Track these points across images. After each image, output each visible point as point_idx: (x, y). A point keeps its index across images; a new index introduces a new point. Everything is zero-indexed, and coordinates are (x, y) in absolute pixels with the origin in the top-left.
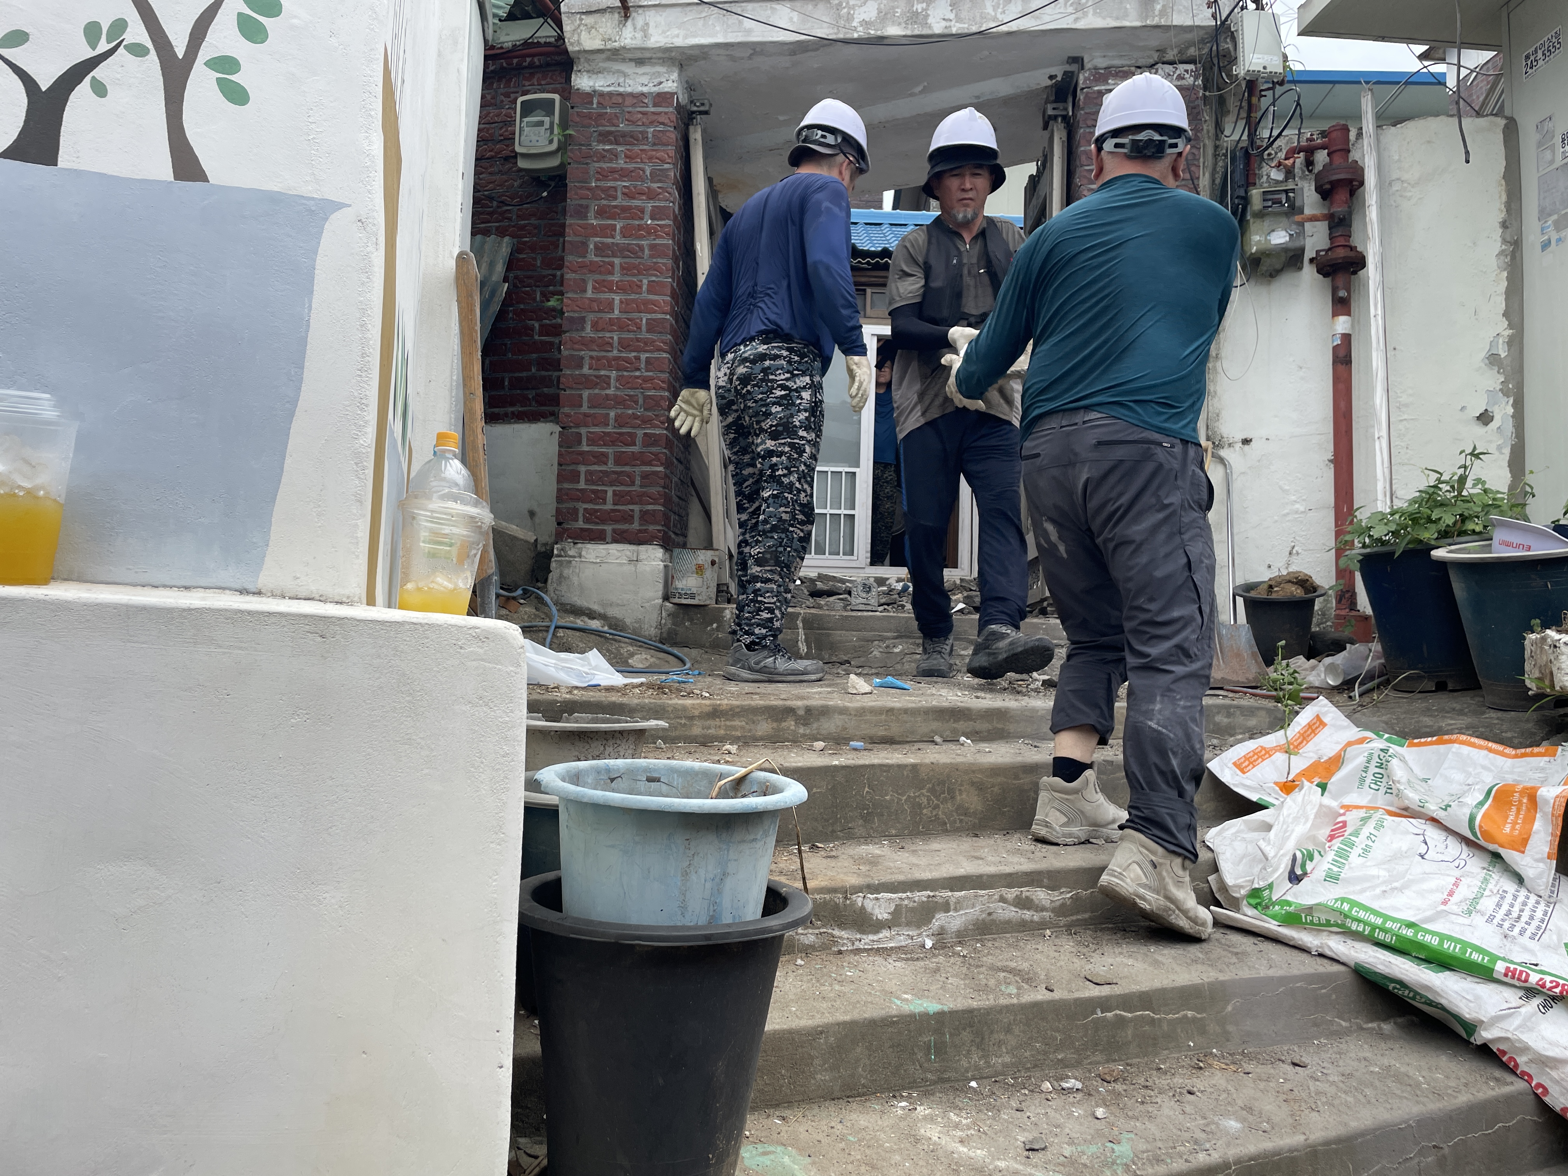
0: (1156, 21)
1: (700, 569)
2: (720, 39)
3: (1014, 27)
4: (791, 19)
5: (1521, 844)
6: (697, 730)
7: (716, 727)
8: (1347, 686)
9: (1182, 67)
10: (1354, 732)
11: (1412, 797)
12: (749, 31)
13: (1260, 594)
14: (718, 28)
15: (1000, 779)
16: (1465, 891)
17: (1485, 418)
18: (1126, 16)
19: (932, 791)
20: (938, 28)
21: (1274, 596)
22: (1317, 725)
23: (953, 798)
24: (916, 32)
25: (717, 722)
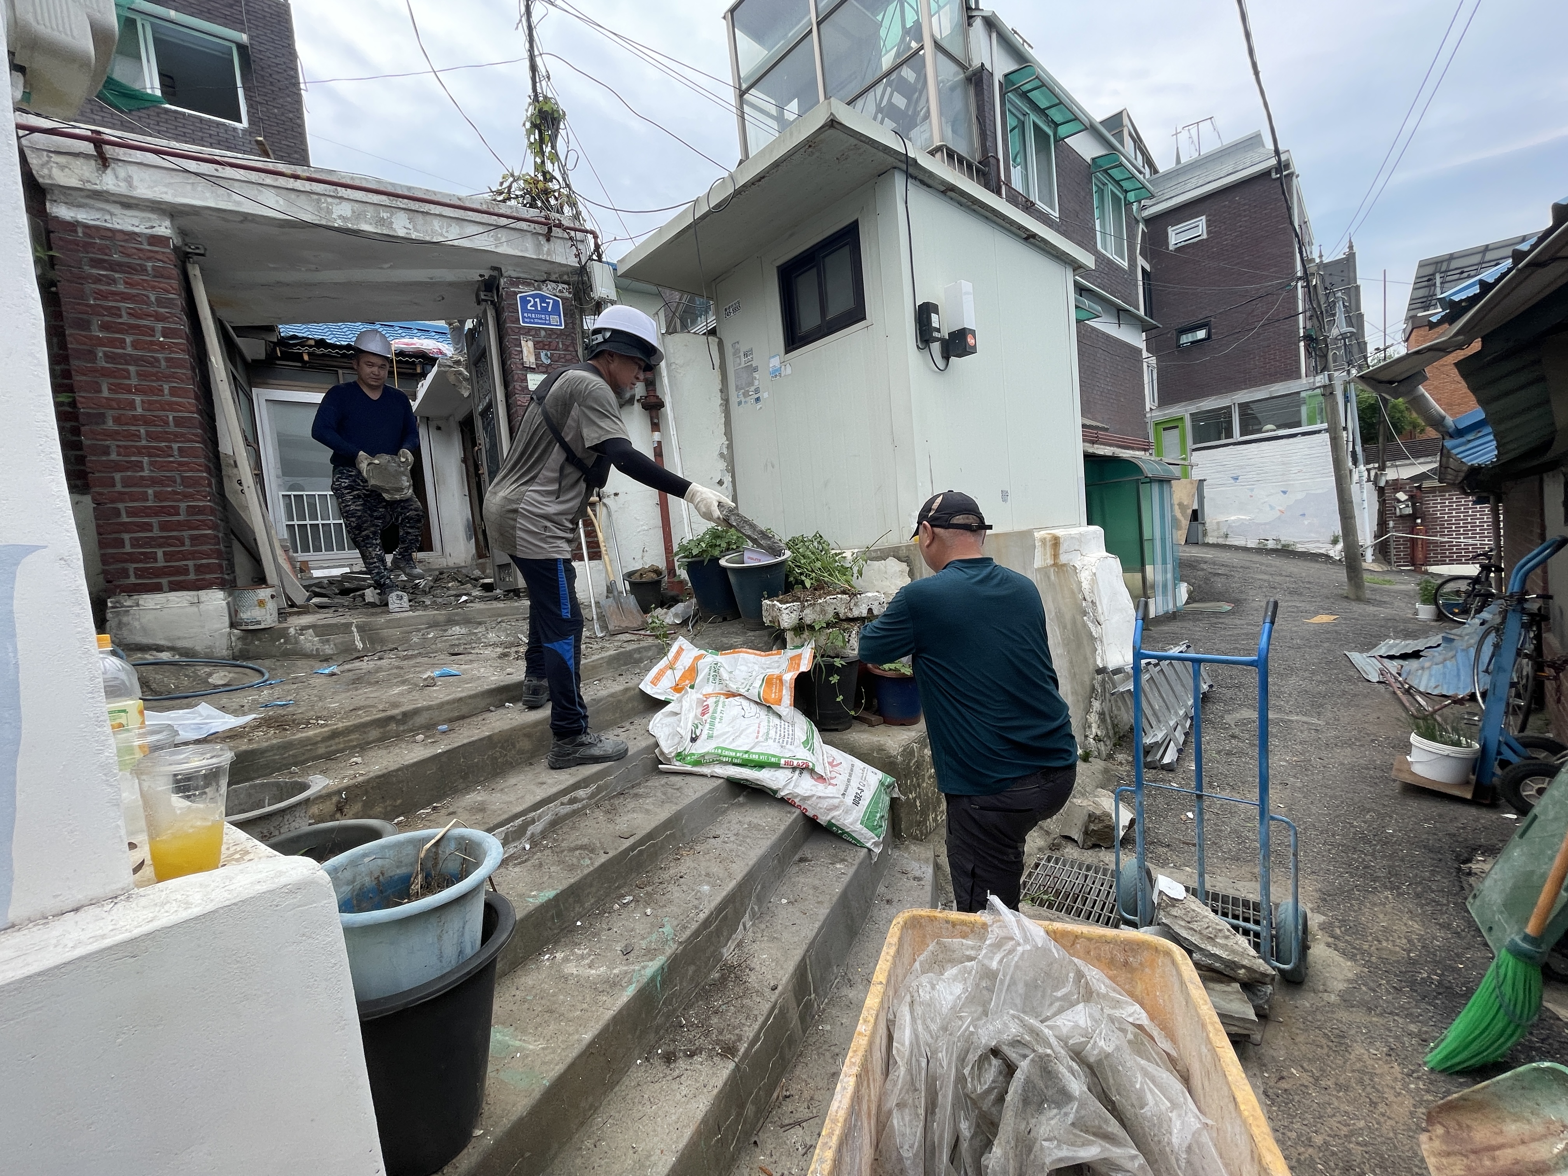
0: (545, 257)
1: (261, 603)
2: (212, 204)
3: (456, 243)
4: (277, 202)
5: (779, 702)
6: (322, 750)
7: (337, 744)
8: (685, 623)
9: (561, 286)
10: (696, 652)
11: (733, 687)
12: (239, 203)
13: (636, 578)
14: (208, 195)
15: (540, 727)
16: (763, 730)
17: (721, 483)
18: (526, 250)
19: (502, 747)
20: (401, 233)
21: (644, 580)
22: (681, 650)
23: (514, 747)
24: (385, 232)
25: (337, 740)
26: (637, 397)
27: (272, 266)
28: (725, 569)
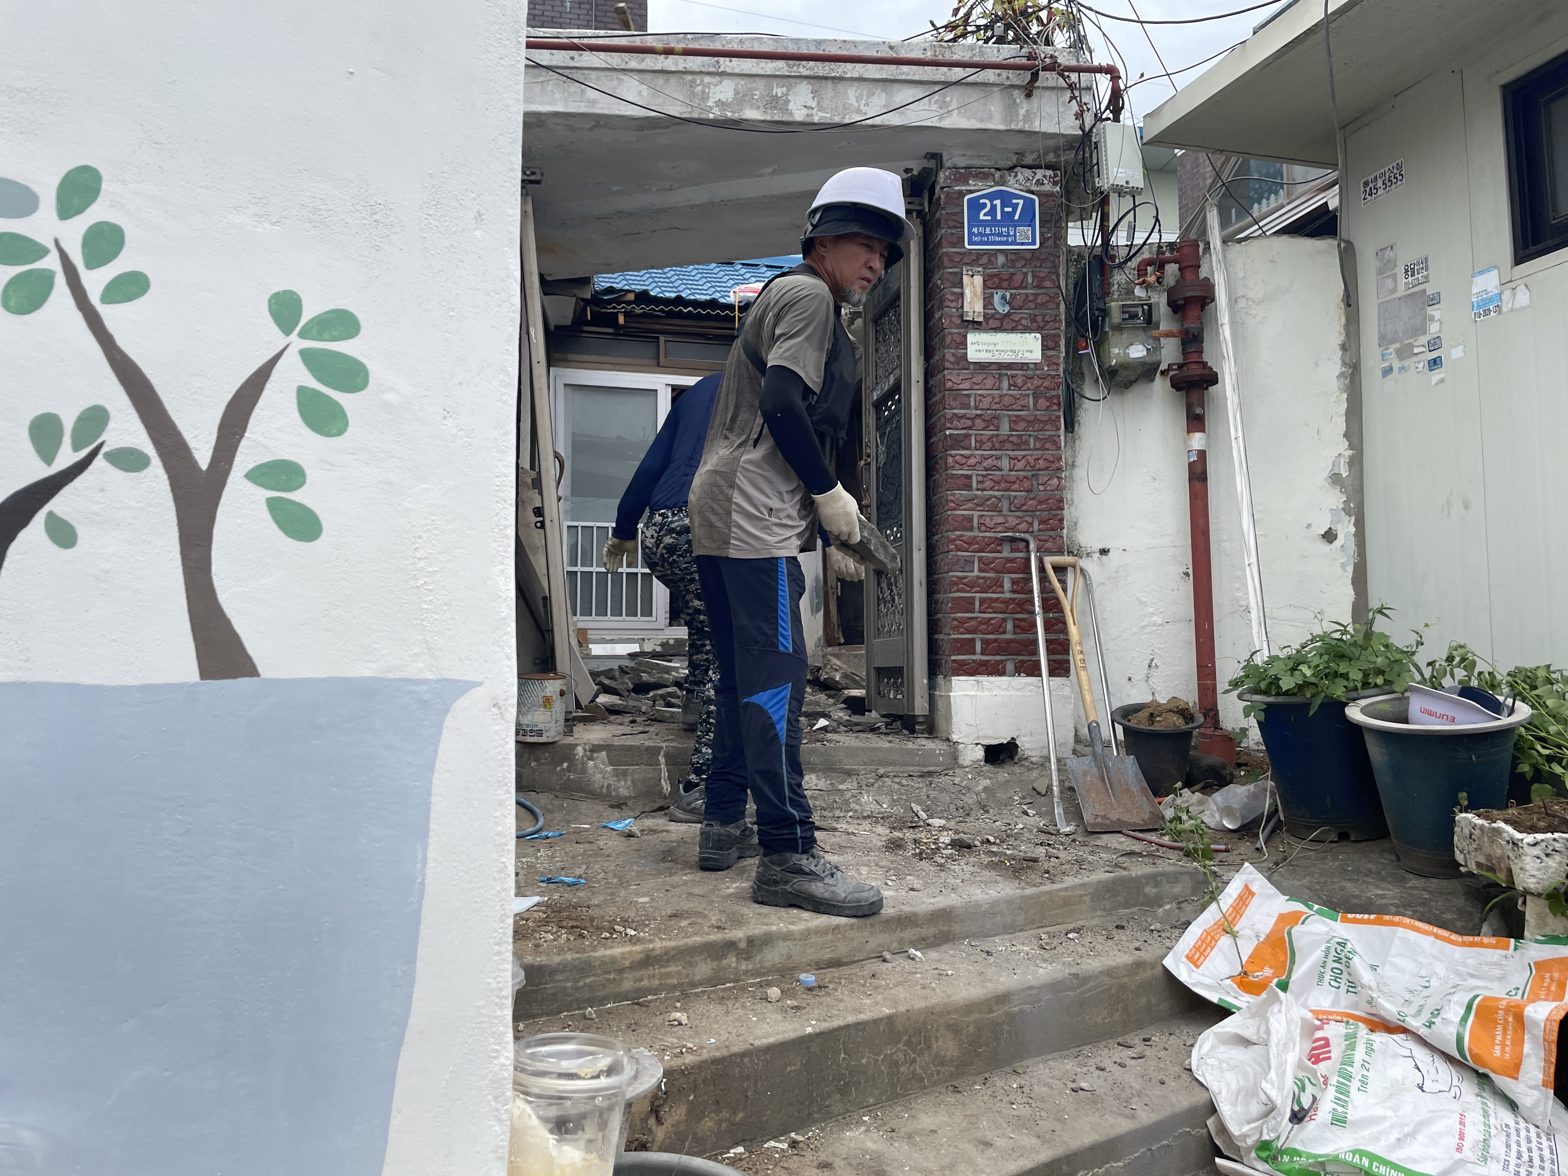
0: (1020, 126)
1: (547, 702)
2: (560, 108)
3: (878, 121)
4: (640, 92)
5: (1514, 1070)
6: (627, 985)
7: (649, 978)
8: (1247, 830)
9: (1040, 173)
10: (1282, 904)
11: (1390, 1009)
12: (593, 102)
13: (1139, 722)
14: (557, 96)
15: (975, 1016)
16: (1474, 1133)
17: (1329, 536)
18: (991, 118)
19: (908, 1043)
20: (799, 115)
21: (1156, 727)
22: (1247, 894)
23: (929, 1047)
24: (776, 118)
25: (650, 971)
26: (1163, 366)
27: (614, 188)
28: (1357, 729)
